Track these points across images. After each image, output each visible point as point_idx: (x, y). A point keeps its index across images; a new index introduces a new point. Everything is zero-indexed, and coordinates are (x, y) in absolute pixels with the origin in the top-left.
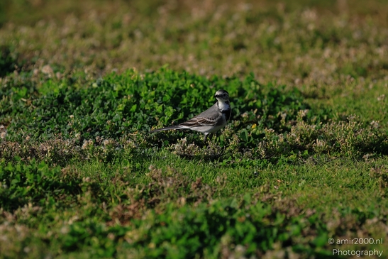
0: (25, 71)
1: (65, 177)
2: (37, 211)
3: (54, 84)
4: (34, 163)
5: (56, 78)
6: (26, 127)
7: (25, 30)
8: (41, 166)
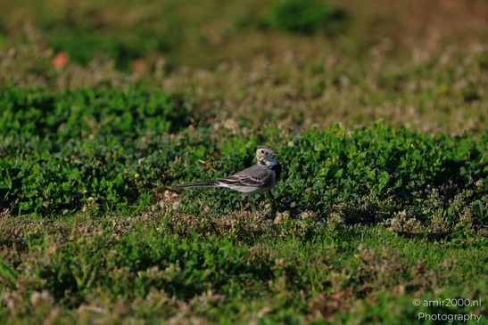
0: (203, 126)
1: (254, 258)
2: (218, 300)
3: (240, 142)
4: (214, 240)
5: (242, 135)
6: (204, 196)
7: (202, 75)
8: (224, 245)
